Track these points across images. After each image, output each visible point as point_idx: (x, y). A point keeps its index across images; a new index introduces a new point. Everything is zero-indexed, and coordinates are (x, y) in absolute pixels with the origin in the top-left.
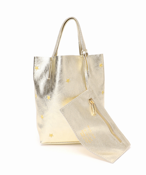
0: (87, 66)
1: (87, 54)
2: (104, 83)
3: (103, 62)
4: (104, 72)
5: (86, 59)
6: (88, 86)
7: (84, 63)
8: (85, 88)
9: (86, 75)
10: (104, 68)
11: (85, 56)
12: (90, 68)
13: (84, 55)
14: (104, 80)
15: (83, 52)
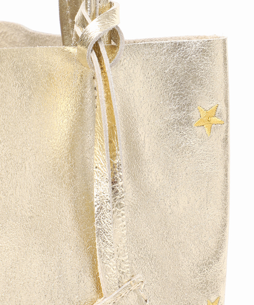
0: (112, 128)
1: (114, 35)
2: (220, 245)
3: (221, 97)
4: (226, 168)
5: (105, 78)
6: (108, 272)
7: (89, 100)
8: (89, 282)
9: (101, 188)
10: (226, 140)
11: (99, 55)
12: (130, 133)
13: (96, 47)
14: (225, 226)
15: (84, 23)
